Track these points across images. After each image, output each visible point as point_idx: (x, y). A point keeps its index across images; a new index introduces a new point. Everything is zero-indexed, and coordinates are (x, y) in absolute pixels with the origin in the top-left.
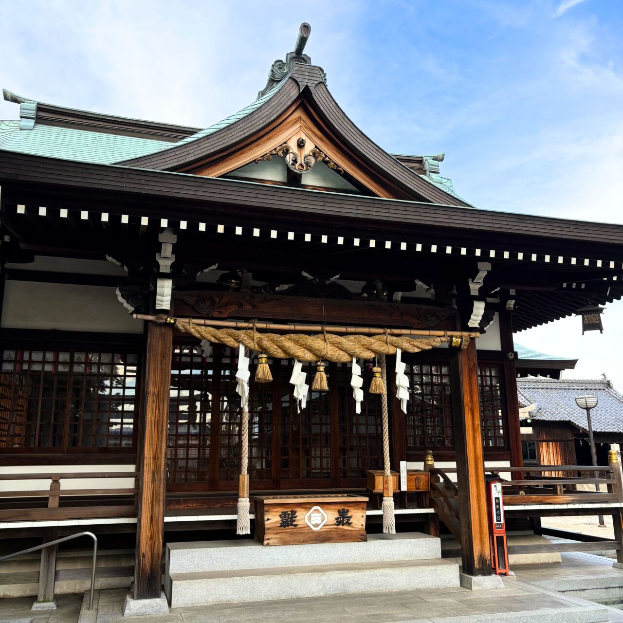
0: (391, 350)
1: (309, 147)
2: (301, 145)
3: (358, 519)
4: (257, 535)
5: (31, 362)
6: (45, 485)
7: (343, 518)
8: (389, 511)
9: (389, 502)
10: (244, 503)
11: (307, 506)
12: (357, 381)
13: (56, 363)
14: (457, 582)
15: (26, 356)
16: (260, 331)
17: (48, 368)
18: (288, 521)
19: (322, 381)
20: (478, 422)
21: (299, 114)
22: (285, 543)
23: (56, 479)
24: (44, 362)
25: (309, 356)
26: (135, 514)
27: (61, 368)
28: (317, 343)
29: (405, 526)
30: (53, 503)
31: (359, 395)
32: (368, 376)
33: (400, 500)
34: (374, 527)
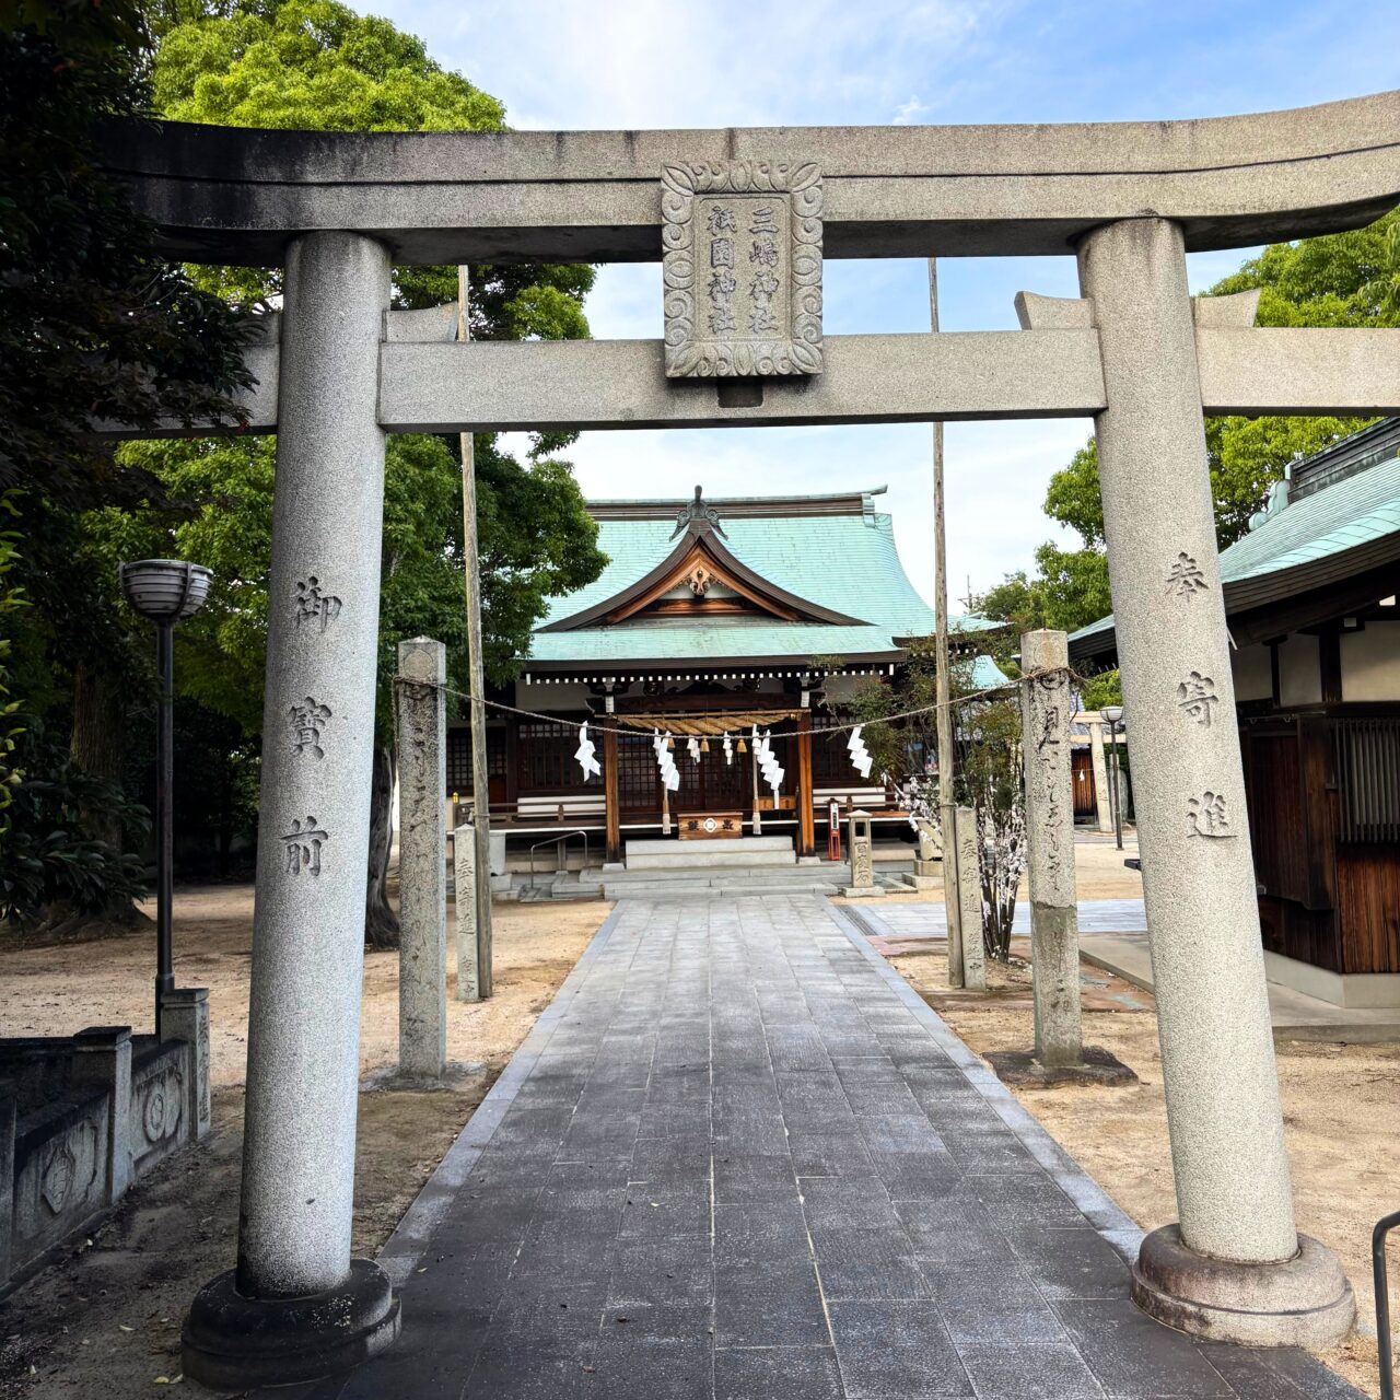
0: (749, 725)
1: (706, 576)
2: (700, 576)
3: (737, 826)
4: (675, 835)
5: (536, 732)
6: (556, 808)
7: (727, 825)
8: (757, 822)
9: (757, 815)
10: (667, 817)
11: (705, 818)
12: (727, 745)
13: (551, 731)
14: (794, 861)
15: (533, 728)
16: (667, 718)
17: (547, 735)
18: (693, 826)
19: (706, 747)
20: (809, 766)
21: (698, 551)
22: (691, 839)
23: (561, 805)
24: (544, 732)
25: (697, 732)
26: (605, 824)
27: (555, 735)
28: (701, 724)
29: (768, 832)
30: (561, 818)
31: (729, 754)
32: (735, 744)
33: (765, 815)
34: (747, 832)
